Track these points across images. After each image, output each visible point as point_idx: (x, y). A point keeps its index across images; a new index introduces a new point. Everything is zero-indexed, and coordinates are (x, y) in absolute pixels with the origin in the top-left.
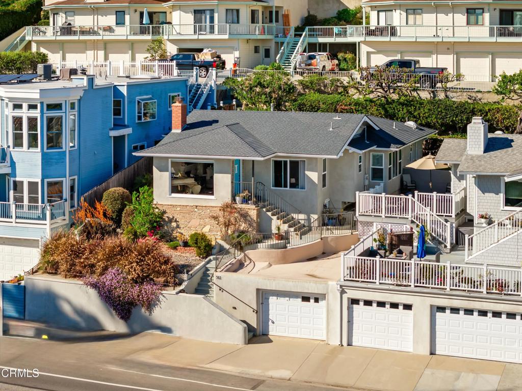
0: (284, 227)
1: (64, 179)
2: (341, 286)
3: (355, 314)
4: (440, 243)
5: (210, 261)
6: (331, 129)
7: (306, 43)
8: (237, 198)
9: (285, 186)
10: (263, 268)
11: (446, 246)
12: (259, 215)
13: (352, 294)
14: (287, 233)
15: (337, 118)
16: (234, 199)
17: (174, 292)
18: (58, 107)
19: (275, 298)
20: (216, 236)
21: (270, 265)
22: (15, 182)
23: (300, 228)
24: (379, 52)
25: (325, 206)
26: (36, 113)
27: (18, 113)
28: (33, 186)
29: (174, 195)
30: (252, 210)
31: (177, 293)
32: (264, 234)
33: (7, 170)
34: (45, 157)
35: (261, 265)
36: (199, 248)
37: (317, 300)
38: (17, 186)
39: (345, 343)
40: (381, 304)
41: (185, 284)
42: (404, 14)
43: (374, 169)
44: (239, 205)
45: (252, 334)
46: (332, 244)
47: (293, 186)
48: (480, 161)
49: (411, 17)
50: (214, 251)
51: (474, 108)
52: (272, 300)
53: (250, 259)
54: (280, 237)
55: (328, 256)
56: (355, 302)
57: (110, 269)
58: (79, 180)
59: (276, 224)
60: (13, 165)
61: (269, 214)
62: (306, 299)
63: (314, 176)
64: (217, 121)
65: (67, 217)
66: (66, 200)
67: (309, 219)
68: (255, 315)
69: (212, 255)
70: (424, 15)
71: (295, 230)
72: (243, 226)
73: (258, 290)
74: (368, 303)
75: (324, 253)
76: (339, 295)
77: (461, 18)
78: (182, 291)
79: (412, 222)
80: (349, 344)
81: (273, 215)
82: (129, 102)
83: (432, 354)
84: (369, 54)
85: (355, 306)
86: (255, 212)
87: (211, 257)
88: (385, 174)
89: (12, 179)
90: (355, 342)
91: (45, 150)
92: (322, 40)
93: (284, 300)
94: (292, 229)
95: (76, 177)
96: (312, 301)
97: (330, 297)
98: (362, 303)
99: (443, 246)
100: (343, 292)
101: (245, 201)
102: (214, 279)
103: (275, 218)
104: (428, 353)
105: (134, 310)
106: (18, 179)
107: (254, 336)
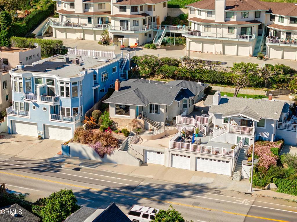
0: (153, 127)
1: (78, 107)
2: (169, 150)
3: (173, 158)
4: (203, 133)
5: (129, 138)
6: (169, 93)
7: (166, 33)
8: (137, 117)
9: (153, 113)
10: (146, 142)
11: (204, 135)
12: (144, 123)
13: (172, 152)
14: (154, 128)
15: (172, 88)
16: (136, 118)
17: (118, 150)
18: (76, 83)
19: (149, 152)
20: (130, 129)
21: (148, 140)
22: (61, 108)
23: (158, 127)
24: (193, 41)
25: (166, 119)
26: (69, 86)
27: (62, 85)
28: (68, 110)
29: (116, 115)
31: (119, 151)
32: (146, 129)
33: (59, 104)
34: (72, 99)
35: (145, 140)
36: (125, 134)
37: (162, 153)
38: (63, 109)
39: (170, 166)
40: (181, 156)
41: (121, 147)
42: (204, 27)
43: (184, 104)
44: (138, 120)
45: (142, 163)
46: (168, 133)
47: (156, 112)
48: (216, 108)
49: (206, 29)
50: (130, 135)
51: (224, 76)
52: (148, 153)
53: (141, 138)
54: (151, 130)
55: (167, 137)
56: (173, 154)
57: (97, 142)
58: (83, 106)
59: (150, 126)
60: (61, 102)
61: (148, 122)
62: (158, 153)
63: (162, 110)
65: (80, 120)
66: (79, 114)
67: (160, 124)
68: (143, 157)
69: (129, 136)
70: (211, 28)
71: (156, 128)
72: (139, 126)
73: (144, 150)
74: (177, 155)
75: (165, 135)
76: (168, 152)
77: (226, 30)
78: (120, 150)
79: (194, 126)
80: (171, 167)
81: (149, 123)
82: (99, 75)
83: (196, 171)
84: (190, 42)
85: (173, 156)
86: (143, 122)
87: (129, 137)
88: (188, 106)
89: (61, 107)
90: (173, 166)
91: (72, 98)
92: (172, 31)
93: (152, 153)
94: (155, 128)
95: (82, 106)
96: (160, 153)
97: (166, 153)
98: (175, 155)
99: (204, 134)
100: (170, 152)
101: (140, 118)
102: (130, 146)
103: (149, 124)
104: (195, 170)
105: (105, 155)
106: (62, 107)
107: (143, 163)
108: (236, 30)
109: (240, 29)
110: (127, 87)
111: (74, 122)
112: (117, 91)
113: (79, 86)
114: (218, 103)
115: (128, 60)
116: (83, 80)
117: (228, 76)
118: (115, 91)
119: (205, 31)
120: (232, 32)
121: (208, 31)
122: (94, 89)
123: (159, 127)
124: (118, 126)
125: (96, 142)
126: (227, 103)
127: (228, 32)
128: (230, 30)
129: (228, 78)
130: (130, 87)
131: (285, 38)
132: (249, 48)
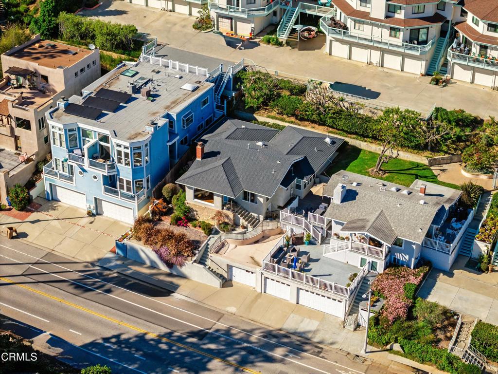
0: (246, 223)
1: (143, 179)
5: (210, 238)
6: (273, 172)
7: (299, 13)
8: (225, 208)
9: (248, 201)
10: (232, 249)
12: (234, 216)
13: (266, 275)
14: (247, 225)
15: (278, 162)
16: (223, 209)
18: (139, 148)
20: (214, 223)
21: (236, 246)
22: (119, 178)
23: (253, 223)
24: (337, 41)
25: (268, 209)
26: (128, 151)
27: (119, 148)
28: (128, 182)
29: (196, 200)
30: (231, 214)
31: (192, 263)
32: (236, 225)
33: (115, 173)
34: (133, 169)
35: (232, 246)
37: (252, 273)
38: (121, 180)
39: (263, 292)
40: (278, 282)
41: (197, 255)
42: (353, 23)
44: (225, 211)
45: (224, 281)
46: (268, 233)
47: (252, 201)
49: (357, 25)
50: (213, 232)
52: (234, 269)
53: (227, 243)
54: (244, 227)
55: (265, 239)
59: (242, 221)
60: (118, 171)
61: (239, 216)
62: (247, 271)
63: (261, 200)
65: (146, 195)
66: (145, 188)
67: (259, 217)
68: (227, 274)
70: (365, 25)
71: (251, 225)
72: (227, 220)
74: (273, 280)
76: (260, 274)
77: (386, 32)
78: (195, 261)
80: (265, 292)
81: (241, 217)
82: (178, 122)
83: (297, 303)
84: (331, 41)
85: (267, 279)
86: (232, 216)
87: (211, 236)
88: (302, 187)
89: (118, 177)
90: (267, 292)
91: (134, 168)
92: (308, 12)
93: (239, 270)
94: (249, 225)
95: (150, 175)
96: (250, 273)
97: (257, 274)
98: (270, 279)
99: (317, 241)
100: (262, 274)
101: (228, 209)
102: (209, 257)
103: (241, 218)
104: (296, 303)
105: (174, 266)
106: (120, 177)
107: (226, 281)
108: (401, 33)
109: (409, 32)
110: (215, 152)
111: (136, 202)
112: (199, 159)
113: (143, 151)
114: (340, 201)
115: (230, 76)
116: (150, 141)
117: (374, 128)
118: (197, 159)
119: (355, 28)
120: (395, 37)
121: (359, 29)
122: (170, 146)
123: (255, 223)
124: (197, 214)
126: (354, 201)
127: (390, 35)
128: (393, 33)
129: (374, 131)
130: (219, 153)
131: (478, 53)
132: (420, 62)
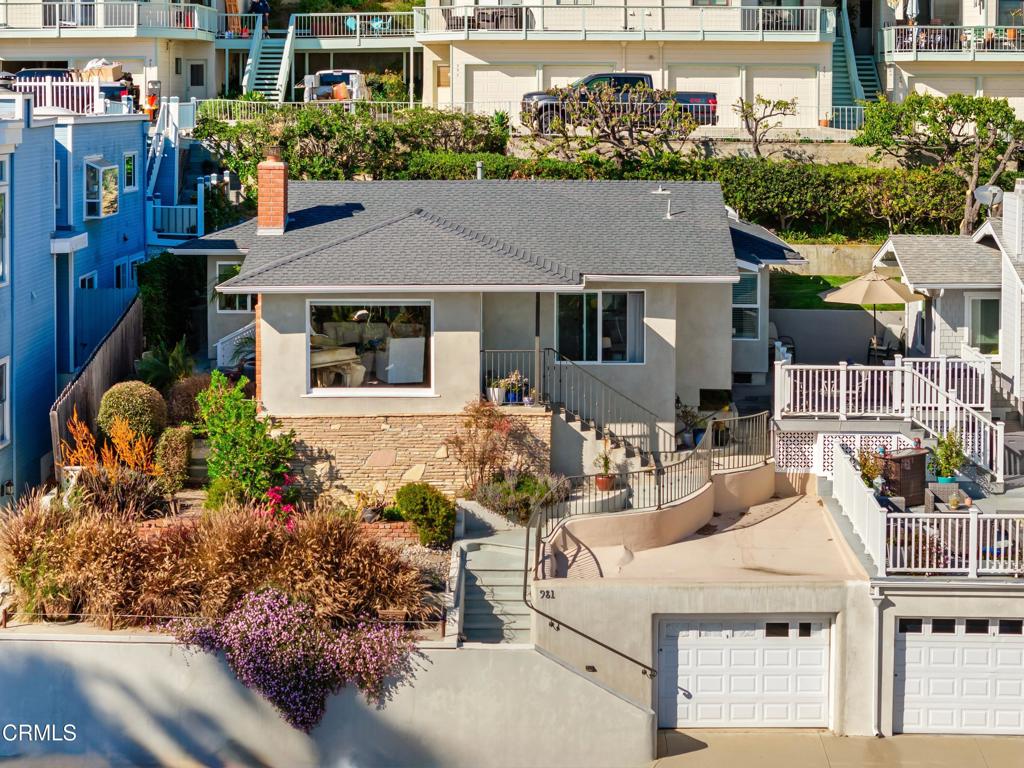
0: (617, 457)
2: (881, 590)
3: (910, 654)
5: (466, 552)
6: (669, 217)
8: (495, 391)
12: (552, 430)
13: (906, 607)
15: (660, 191)
16: (484, 398)
19: (693, 634)
24: (493, 66)
29: (318, 392)
30: (537, 420)
31: (459, 644)
37: (805, 630)
39: (887, 730)
40: (977, 626)
41: (454, 617)
46: (733, 491)
52: (687, 639)
53: (577, 542)
56: (909, 625)
57: (250, 596)
58: (11, 367)
59: (595, 450)
61: (576, 425)
62: (777, 629)
64: (359, 207)
69: (459, 537)
72: (514, 461)
73: (654, 616)
74: (944, 625)
75: (717, 515)
76: (875, 610)
79: (914, 426)
80: (897, 730)
84: (469, 69)
86: (548, 423)
87: (462, 544)
88: (763, 322)
92: (328, 44)
93: (718, 639)
96: (793, 632)
98: (927, 628)
99: (988, 478)
100: (885, 604)
101: (514, 396)
103: (589, 435)
105: (331, 700)
110: (337, 208)
112: (272, 229)
118: (264, 231)
122: (59, 259)
125: (236, 594)
131: (993, 22)
